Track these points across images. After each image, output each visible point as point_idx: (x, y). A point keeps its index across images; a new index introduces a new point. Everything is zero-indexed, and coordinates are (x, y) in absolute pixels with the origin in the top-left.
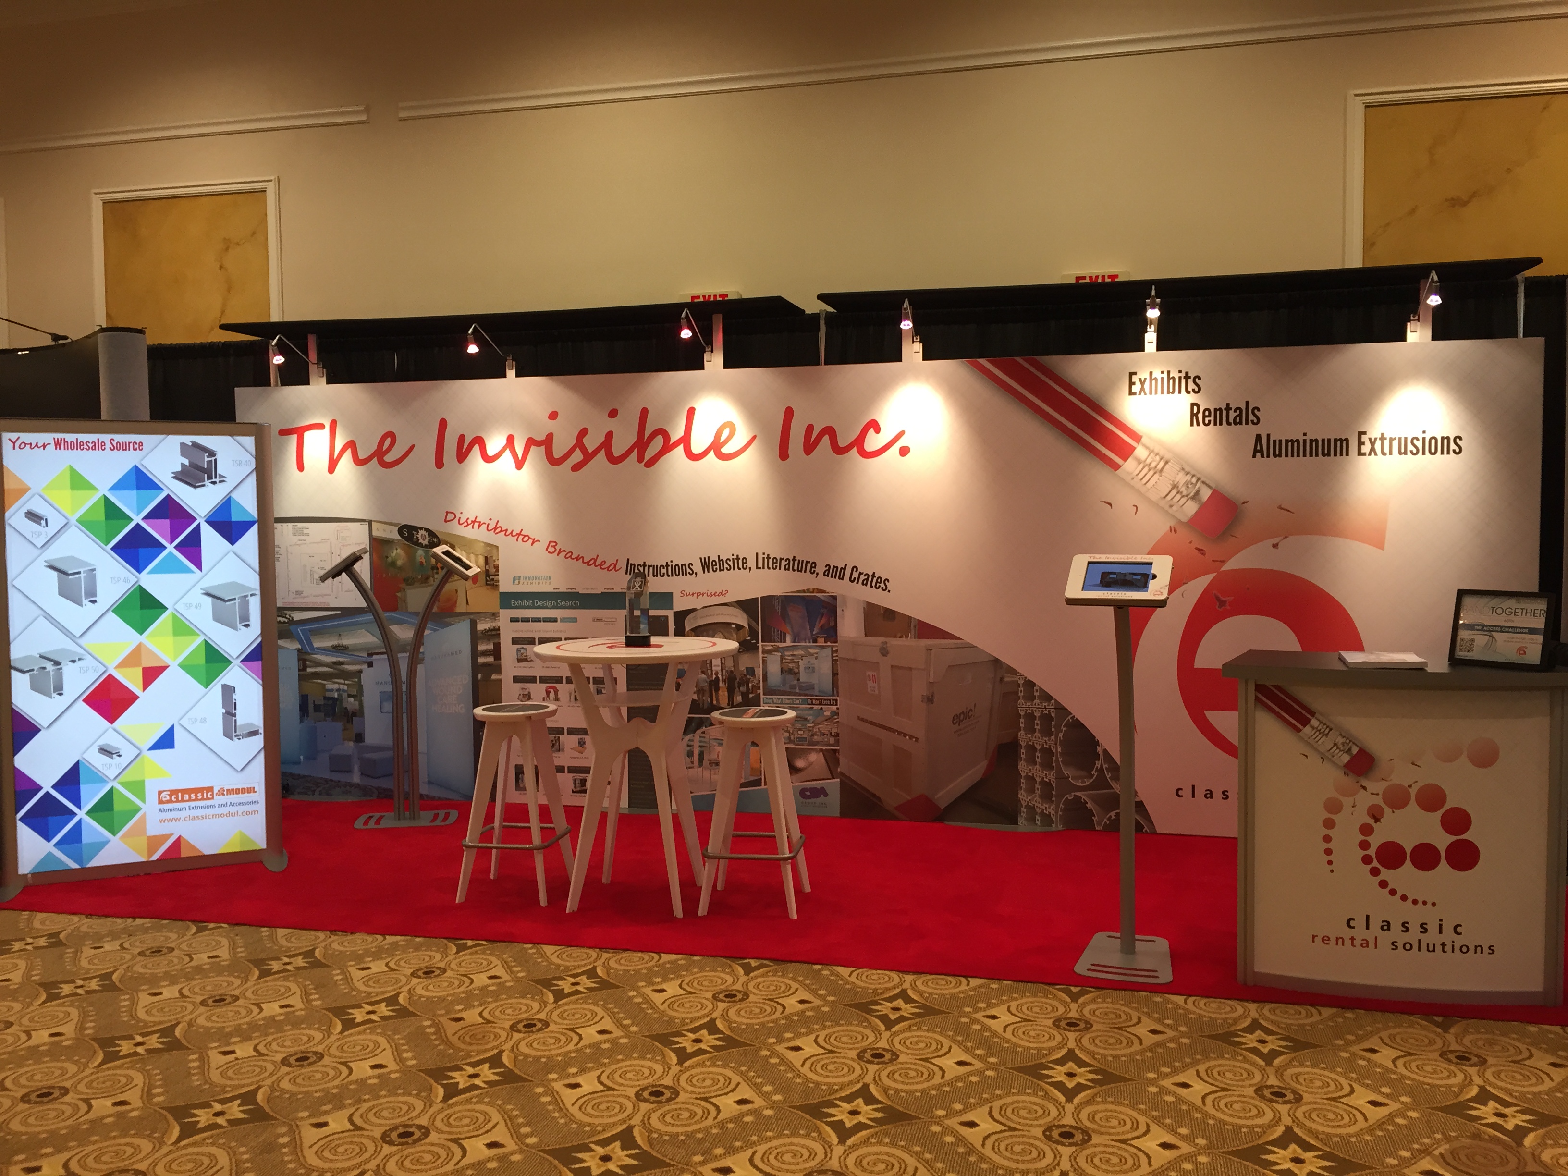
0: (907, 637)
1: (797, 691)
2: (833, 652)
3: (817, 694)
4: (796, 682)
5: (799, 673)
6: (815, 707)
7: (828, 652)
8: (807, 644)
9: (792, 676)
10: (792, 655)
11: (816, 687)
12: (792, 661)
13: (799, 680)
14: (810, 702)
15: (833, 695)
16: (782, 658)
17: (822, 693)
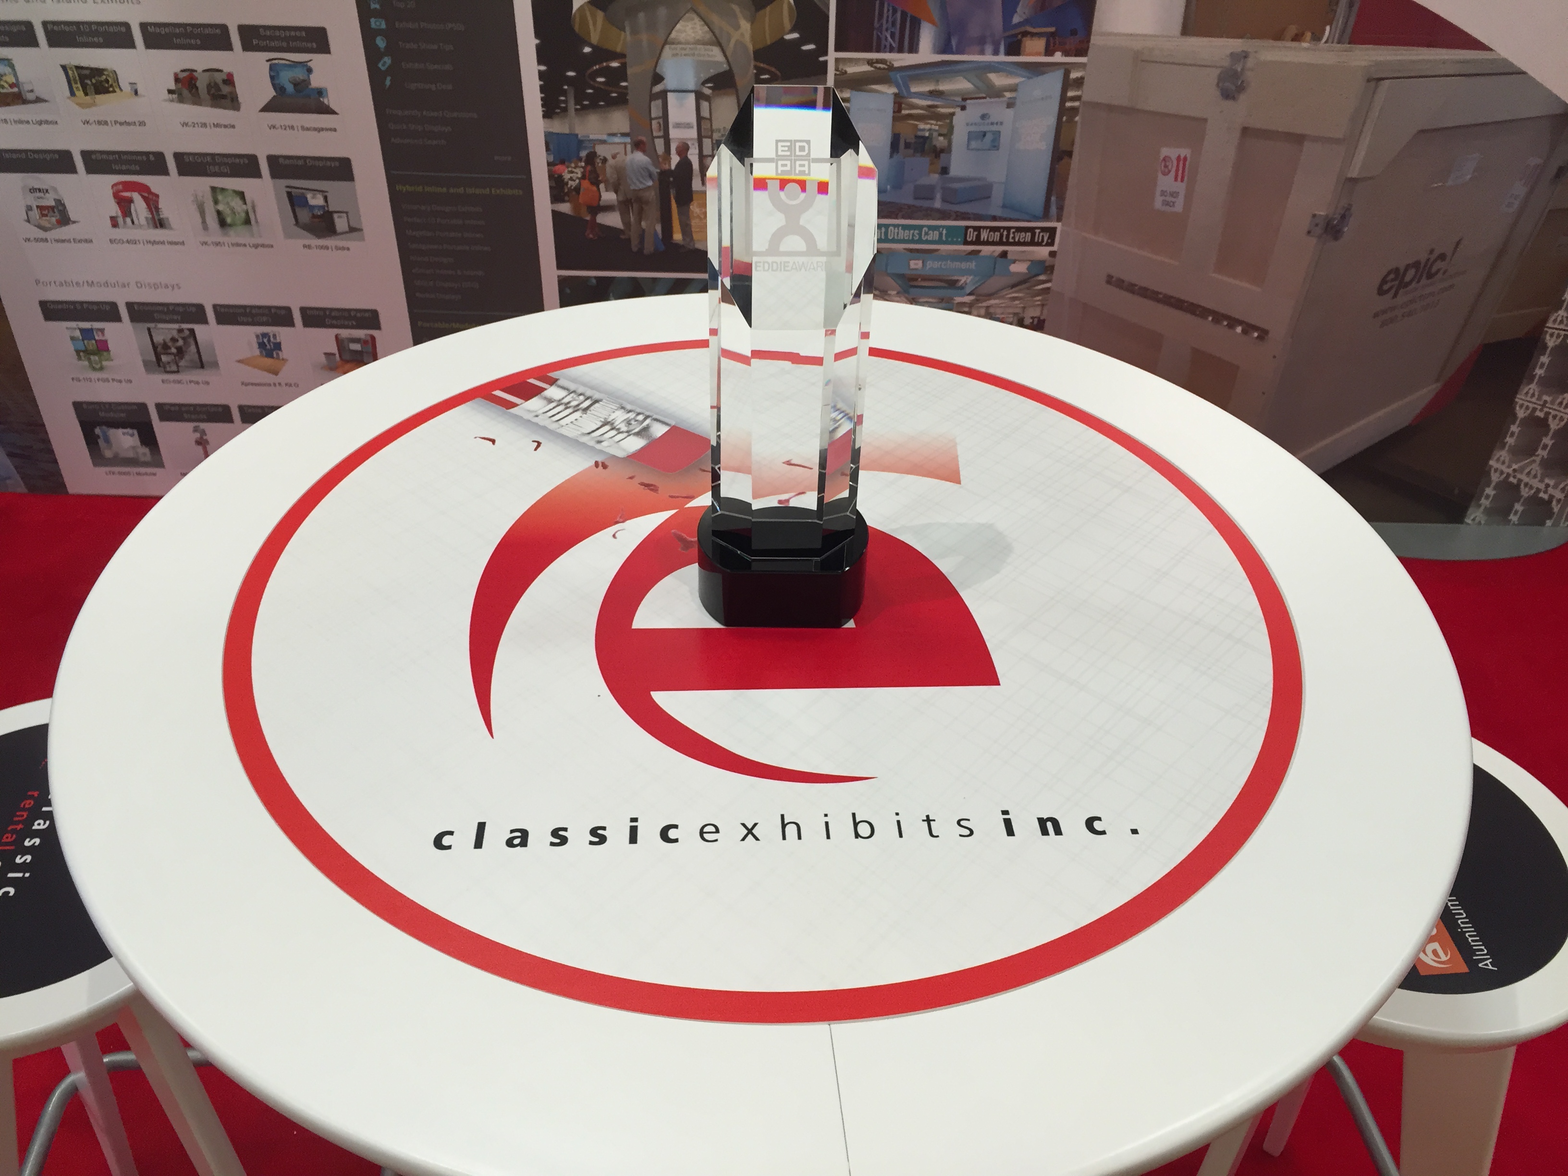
0: (1317, 38)
1: (938, 204)
2: (1067, 84)
3: (998, 213)
4: (935, 178)
5: (947, 150)
6: (986, 250)
7: (1052, 83)
8: (988, 58)
9: (923, 162)
10: (933, 94)
11: (997, 195)
12: (931, 114)
13: (945, 171)
14: (971, 235)
15: (1046, 216)
16: (899, 102)
17: (1013, 209)
